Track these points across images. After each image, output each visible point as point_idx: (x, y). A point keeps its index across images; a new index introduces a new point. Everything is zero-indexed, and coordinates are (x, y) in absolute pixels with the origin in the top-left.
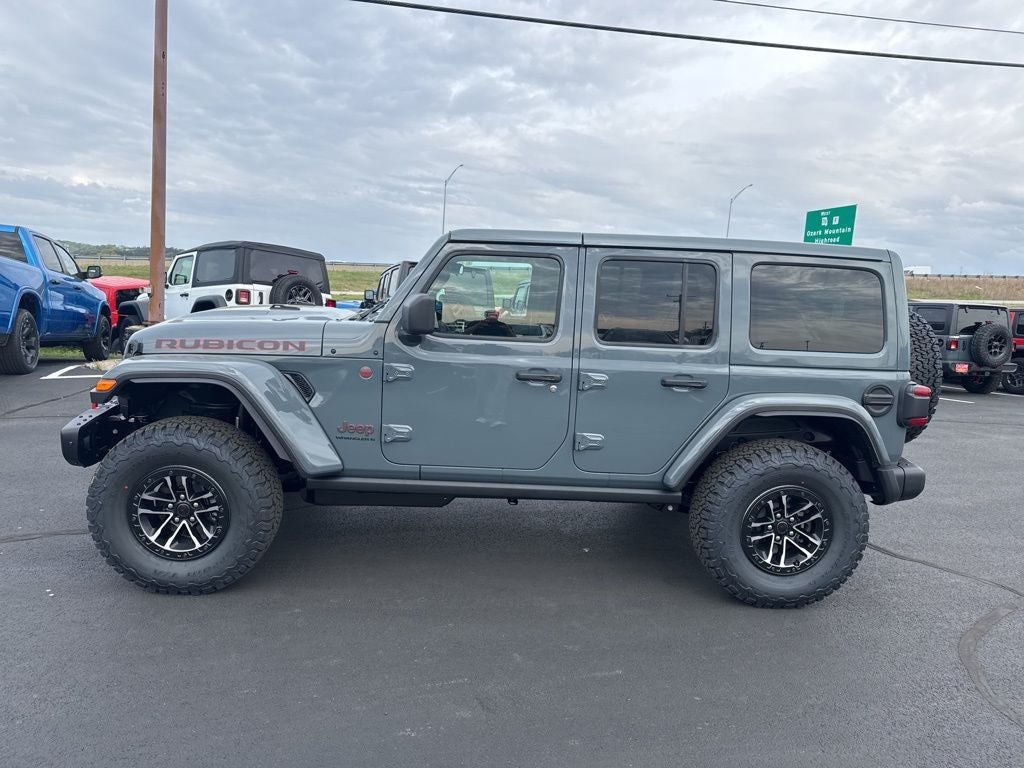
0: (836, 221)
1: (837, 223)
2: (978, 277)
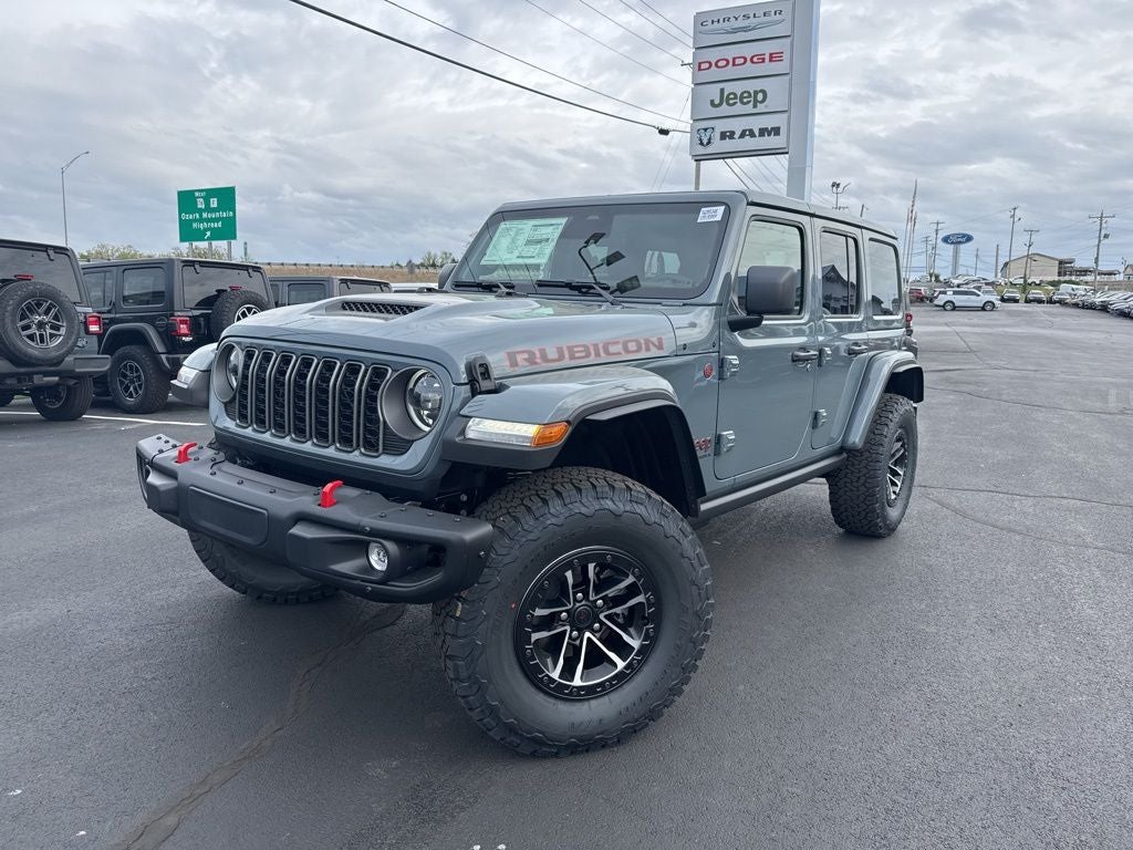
0: (214, 203)
1: (215, 205)
2: (352, 266)
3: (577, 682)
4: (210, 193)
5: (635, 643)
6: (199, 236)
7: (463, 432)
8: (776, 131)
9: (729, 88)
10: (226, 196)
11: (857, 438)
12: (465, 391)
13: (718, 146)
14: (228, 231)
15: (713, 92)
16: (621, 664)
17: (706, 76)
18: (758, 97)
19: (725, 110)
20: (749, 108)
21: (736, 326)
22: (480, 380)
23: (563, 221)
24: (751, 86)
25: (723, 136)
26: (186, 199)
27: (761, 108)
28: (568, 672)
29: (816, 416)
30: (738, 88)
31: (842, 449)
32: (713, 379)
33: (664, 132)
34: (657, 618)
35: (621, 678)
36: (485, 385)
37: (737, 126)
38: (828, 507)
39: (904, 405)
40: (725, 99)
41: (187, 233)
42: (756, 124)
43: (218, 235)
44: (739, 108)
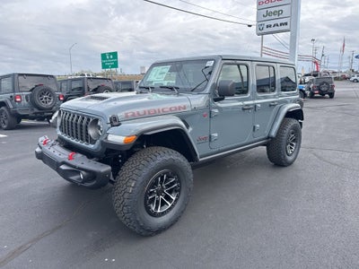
1: (112, 57)
3: (159, 211)
4: (110, 54)
5: (174, 199)
6: (107, 67)
7: (106, 138)
8: (286, 24)
9: (269, 10)
10: (115, 54)
11: (273, 134)
12: (109, 125)
13: (266, 30)
14: (116, 65)
15: (264, 12)
16: (170, 205)
17: (261, 7)
18: (279, 13)
19: (268, 18)
20: (277, 17)
21: (216, 100)
22: (115, 122)
23: (169, 67)
24: (277, 9)
25: (267, 27)
26: (104, 56)
27: (281, 16)
28: (157, 208)
29: (254, 127)
30: (273, 10)
31: (268, 138)
32: (208, 117)
33: (250, 26)
34: (179, 191)
35: (170, 209)
36: (115, 123)
37: (272, 23)
38: (267, 156)
39: (294, 122)
40: (268, 14)
41: (104, 66)
42: (279, 22)
43: (113, 67)
44: (273, 17)
